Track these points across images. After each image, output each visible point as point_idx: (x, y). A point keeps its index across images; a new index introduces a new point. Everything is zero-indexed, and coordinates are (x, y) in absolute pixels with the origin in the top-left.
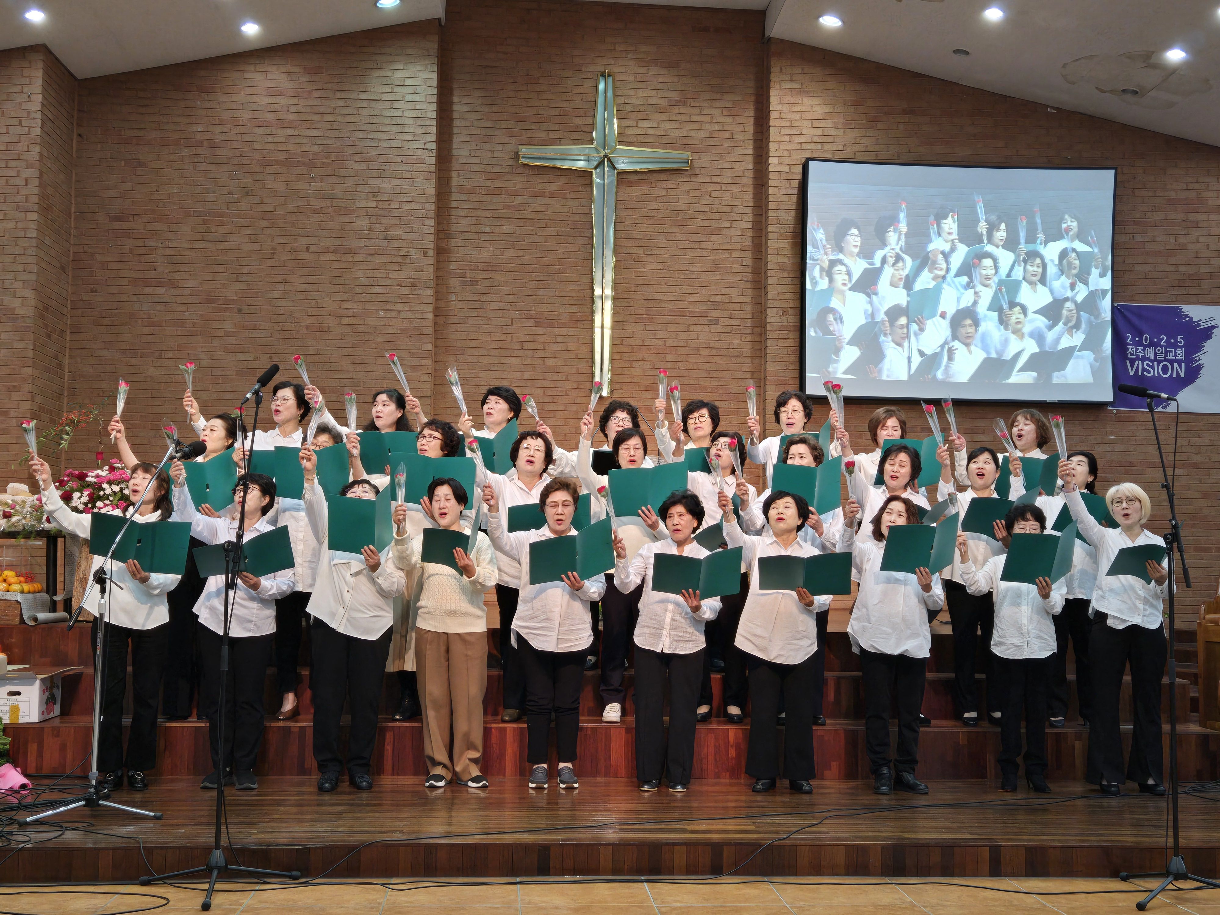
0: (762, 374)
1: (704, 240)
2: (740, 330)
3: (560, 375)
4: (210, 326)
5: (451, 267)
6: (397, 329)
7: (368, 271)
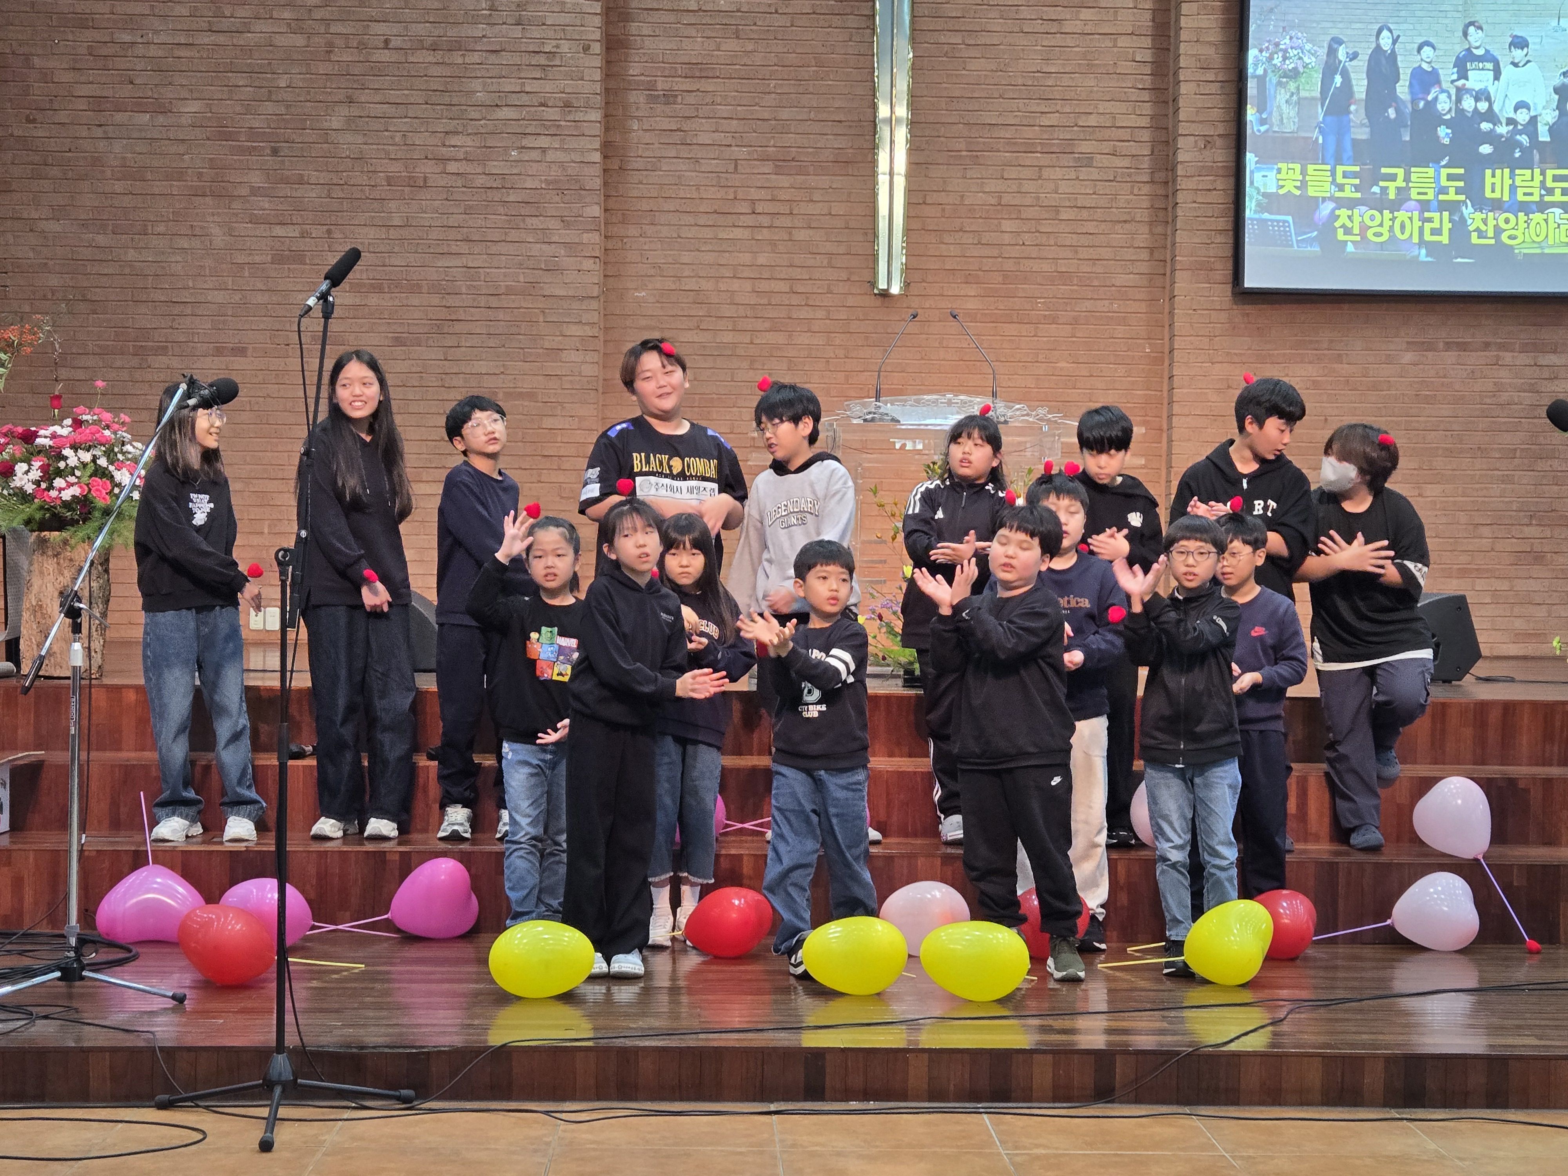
0: (1168, 252)
1: (1068, 17)
2: (1129, 175)
3: (818, 257)
4: (226, 179)
5: (631, 72)
6: (541, 181)
7: (489, 80)
